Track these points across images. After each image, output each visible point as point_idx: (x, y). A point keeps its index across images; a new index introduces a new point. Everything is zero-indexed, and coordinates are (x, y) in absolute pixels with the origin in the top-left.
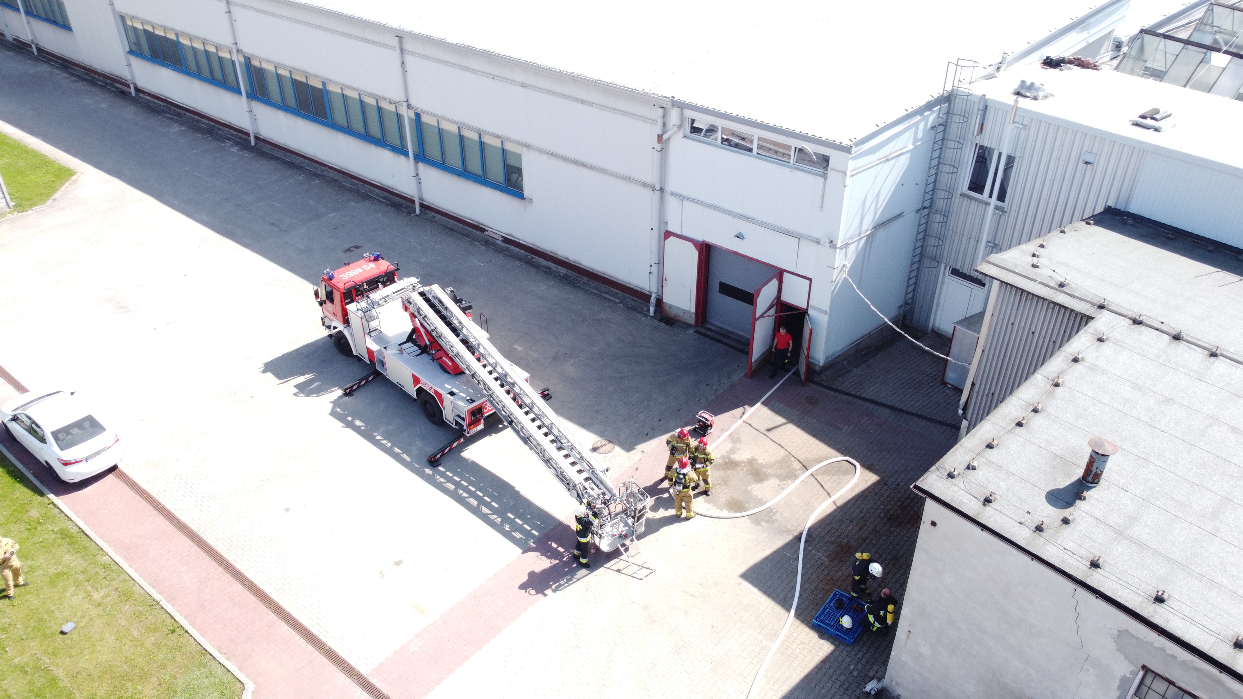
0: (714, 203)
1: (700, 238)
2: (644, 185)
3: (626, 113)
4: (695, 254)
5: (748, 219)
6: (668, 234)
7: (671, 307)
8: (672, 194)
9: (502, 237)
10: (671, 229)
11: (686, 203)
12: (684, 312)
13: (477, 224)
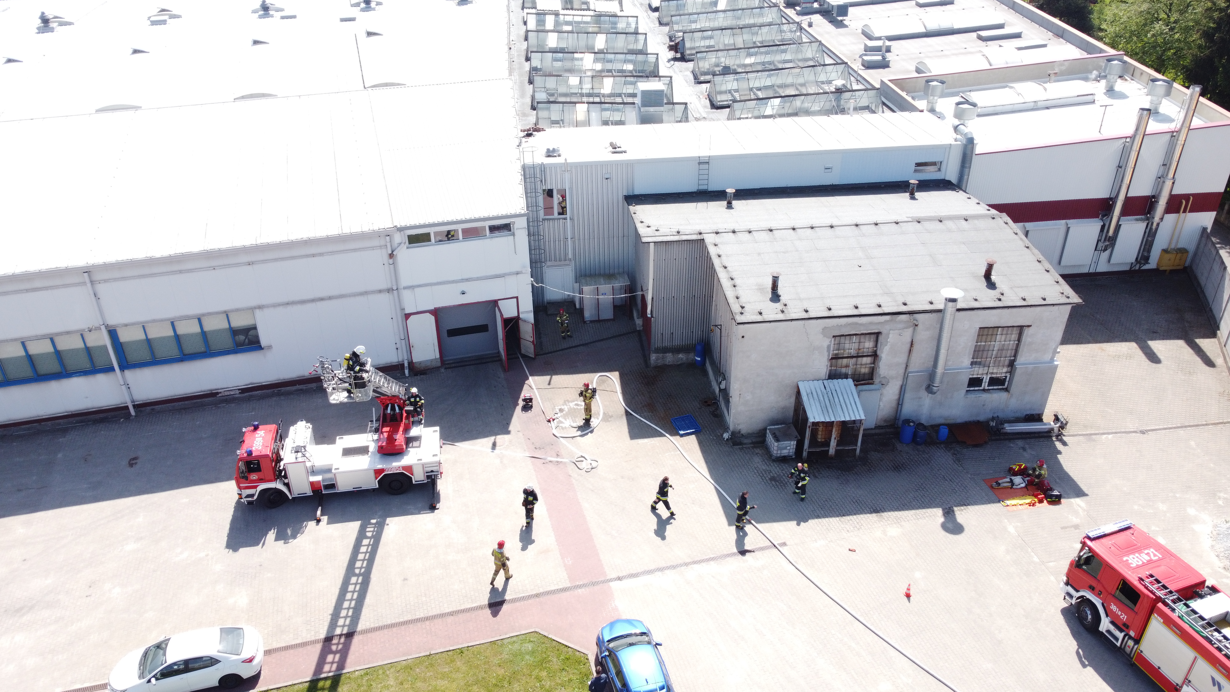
0: (439, 280)
1: (432, 308)
2: (380, 291)
3: (355, 250)
4: (432, 318)
5: (467, 280)
6: (407, 316)
7: (420, 363)
8: (405, 288)
9: (239, 389)
10: (407, 311)
11: (416, 290)
12: (432, 361)
13: (208, 392)
